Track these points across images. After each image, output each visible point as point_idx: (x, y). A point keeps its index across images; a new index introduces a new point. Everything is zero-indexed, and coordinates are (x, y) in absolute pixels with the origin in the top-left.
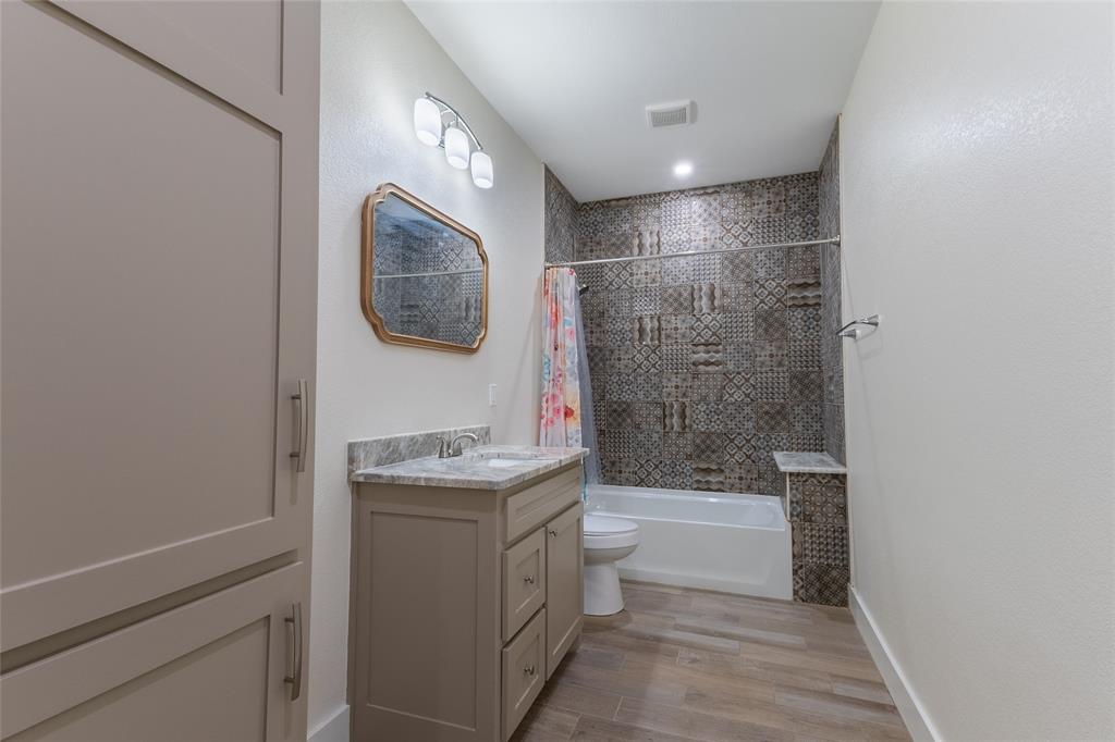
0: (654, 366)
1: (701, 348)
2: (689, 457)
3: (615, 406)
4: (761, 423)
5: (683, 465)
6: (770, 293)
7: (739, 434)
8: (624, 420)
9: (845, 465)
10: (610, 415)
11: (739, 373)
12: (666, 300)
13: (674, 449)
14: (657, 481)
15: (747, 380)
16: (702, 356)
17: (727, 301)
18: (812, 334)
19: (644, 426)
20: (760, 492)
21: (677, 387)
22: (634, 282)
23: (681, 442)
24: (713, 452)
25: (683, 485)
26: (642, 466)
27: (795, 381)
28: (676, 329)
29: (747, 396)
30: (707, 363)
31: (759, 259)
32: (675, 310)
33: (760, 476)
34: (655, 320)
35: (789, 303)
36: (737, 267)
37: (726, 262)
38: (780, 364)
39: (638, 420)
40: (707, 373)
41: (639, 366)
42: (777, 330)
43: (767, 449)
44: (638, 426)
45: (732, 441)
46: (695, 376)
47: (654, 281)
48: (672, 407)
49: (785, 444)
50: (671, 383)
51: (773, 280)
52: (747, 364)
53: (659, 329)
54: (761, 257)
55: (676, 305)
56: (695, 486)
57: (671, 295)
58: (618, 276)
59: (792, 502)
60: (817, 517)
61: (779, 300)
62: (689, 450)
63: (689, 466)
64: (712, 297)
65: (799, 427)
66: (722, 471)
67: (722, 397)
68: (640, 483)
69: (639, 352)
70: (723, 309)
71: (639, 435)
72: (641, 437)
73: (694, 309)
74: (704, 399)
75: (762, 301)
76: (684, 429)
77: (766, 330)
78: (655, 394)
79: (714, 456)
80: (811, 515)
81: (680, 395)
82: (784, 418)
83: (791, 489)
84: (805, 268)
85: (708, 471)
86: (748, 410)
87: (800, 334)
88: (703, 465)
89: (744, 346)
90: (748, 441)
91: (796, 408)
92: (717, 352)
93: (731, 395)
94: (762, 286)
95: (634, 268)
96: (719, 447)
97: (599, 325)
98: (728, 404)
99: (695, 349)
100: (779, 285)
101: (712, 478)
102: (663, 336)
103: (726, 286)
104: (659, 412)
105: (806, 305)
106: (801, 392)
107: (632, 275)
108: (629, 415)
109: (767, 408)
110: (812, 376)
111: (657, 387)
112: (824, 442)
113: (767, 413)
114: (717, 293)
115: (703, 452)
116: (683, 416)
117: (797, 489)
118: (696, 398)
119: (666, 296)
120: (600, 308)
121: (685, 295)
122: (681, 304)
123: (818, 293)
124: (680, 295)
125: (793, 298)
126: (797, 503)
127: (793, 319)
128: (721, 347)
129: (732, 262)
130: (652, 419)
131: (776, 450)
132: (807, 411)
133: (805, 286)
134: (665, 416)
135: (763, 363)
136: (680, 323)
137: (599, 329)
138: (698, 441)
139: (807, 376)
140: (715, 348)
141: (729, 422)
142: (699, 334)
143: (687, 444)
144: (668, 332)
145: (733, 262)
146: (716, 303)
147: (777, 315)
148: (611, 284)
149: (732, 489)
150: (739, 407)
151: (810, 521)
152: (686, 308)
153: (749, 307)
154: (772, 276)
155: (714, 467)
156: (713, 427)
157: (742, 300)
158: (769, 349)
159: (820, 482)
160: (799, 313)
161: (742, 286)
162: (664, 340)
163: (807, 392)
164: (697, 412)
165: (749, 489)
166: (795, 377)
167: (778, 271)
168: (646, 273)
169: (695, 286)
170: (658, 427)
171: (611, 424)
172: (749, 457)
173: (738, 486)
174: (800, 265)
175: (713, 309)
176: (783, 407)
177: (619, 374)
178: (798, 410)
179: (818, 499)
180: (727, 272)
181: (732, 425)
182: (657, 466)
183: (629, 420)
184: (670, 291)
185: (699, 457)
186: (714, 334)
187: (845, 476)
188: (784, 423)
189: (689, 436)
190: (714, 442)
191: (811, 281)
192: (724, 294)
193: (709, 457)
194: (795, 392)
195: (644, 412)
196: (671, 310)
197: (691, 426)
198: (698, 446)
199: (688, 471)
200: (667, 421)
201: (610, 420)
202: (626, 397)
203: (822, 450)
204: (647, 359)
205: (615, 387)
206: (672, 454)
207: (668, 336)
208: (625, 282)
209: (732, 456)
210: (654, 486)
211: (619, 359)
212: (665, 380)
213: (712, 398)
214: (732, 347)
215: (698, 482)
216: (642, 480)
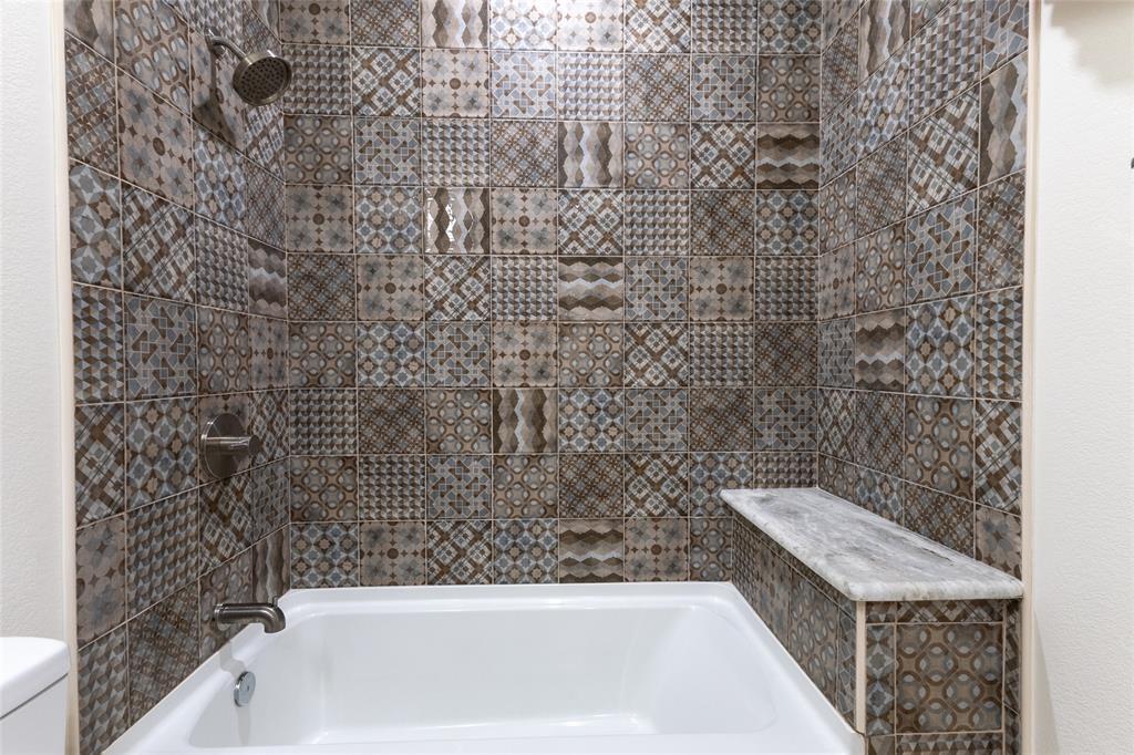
0: (473, 306)
1: (579, 268)
2: (550, 510)
3: (380, 400)
4: (699, 430)
5: (537, 530)
6: (723, 154)
7: (656, 456)
8: (402, 433)
9: (1018, 575)
10: (368, 422)
11: (656, 325)
12: (501, 153)
13: (517, 495)
14: (478, 568)
15: (673, 340)
16: (581, 287)
17: (634, 165)
18: (799, 246)
19: (449, 445)
20: (695, 575)
21: (525, 355)
22: (427, 101)
23: (533, 478)
24: (603, 496)
25: (536, 574)
26: (444, 536)
27: (765, 344)
28: (524, 221)
29: (673, 374)
30: (592, 302)
31: (703, 75)
32: (523, 176)
33: (695, 542)
34: (476, 197)
35: (758, 179)
36: (657, 89)
37: (635, 77)
38: (738, 307)
39: (436, 430)
40: (593, 324)
41: (439, 306)
42: (733, 235)
43: (710, 484)
44: (434, 447)
45: (640, 471)
46: (566, 329)
47: (472, 103)
48: (513, 398)
49: (743, 474)
50: (512, 345)
51: (729, 126)
52: (673, 306)
53: (486, 220)
54: (706, 71)
55: (524, 165)
56: (562, 573)
57: (512, 142)
58: (384, 82)
59: (871, 680)
60: (933, 716)
61: (740, 171)
62: (549, 495)
63: (551, 529)
64: (603, 154)
65: (770, 437)
66: (619, 536)
67: (620, 376)
68: (441, 575)
69: (439, 272)
70: (628, 183)
71: (438, 467)
72: (442, 471)
73: (563, 178)
74: (584, 380)
75: (706, 171)
76: (540, 447)
77: (712, 235)
78: (475, 372)
79: (602, 507)
80: (916, 712)
81: (531, 373)
82: (744, 420)
83: (870, 643)
84: (790, 105)
85: (590, 538)
86: (673, 404)
87: (777, 246)
88: (581, 527)
89: (668, 268)
90: (673, 470)
91: (765, 399)
92: (613, 278)
93: (641, 373)
94: (707, 137)
95: (425, 66)
96: (614, 485)
97: (338, 202)
98: (634, 393)
99: (567, 269)
100: (739, 138)
101: (599, 554)
102: (494, 238)
103: (634, 130)
104: (483, 412)
105: (790, 184)
106: (776, 365)
107: (419, 82)
108: (414, 422)
109: (710, 398)
110: (798, 333)
111: (479, 355)
112: (815, 466)
113: (710, 410)
114: (615, 146)
115: (580, 497)
116: (538, 419)
117: (884, 642)
118: (566, 379)
119: (501, 142)
120: (341, 161)
121: (545, 143)
122: (535, 165)
123: (812, 160)
124: (534, 142)
125: (767, 168)
126: (884, 680)
127: (766, 212)
128: (620, 267)
129: (646, 77)
130: (468, 429)
131: (726, 486)
132: (787, 404)
133: (788, 144)
134: (498, 421)
135: (705, 305)
136: (531, 208)
137: (338, 213)
138: (570, 475)
139: (788, 331)
140: (608, 268)
141: (635, 432)
142: (574, 237)
143: (545, 481)
144: (506, 227)
145: (650, 77)
146: (613, 167)
147: (734, 201)
148: (367, 99)
149: (639, 572)
150: (656, 395)
151: (916, 727)
152: (546, 175)
153: (679, 182)
154: (727, 117)
155: (602, 529)
156: (602, 442)
157: (665, 164)
158: (719, 275)
159: (942, 618)
160: (777, 201)
161: (667, 133)
162: (495, 247)
163: (786, 366)
164: (569, 410)
165: (672, 571)
166: (765, 334)
167: (740, 106)
168: (455, 84)
169: (569, 126)
170: (483, 447)
171: (369, 444)
172: (673, 503)
173: (651, 565)
174: (782, 98)
175: (606, 181)
176: (741, 396)
177: (390, 323)
178: (769, 403)
179: (935, 664)
180: (636, 100)
181: (640, 437)
182: (478, 536)
183: (414, 433)
184: (512, 131)
185: (571, 508)
186: (607, 237)
187: (1014, 605)
188: (742, 431)
189: (551, 464)
190: (603, 475)
191: (801, 134)
192: (629, 149)
193: (591, 508)
194: (765, 365)
195: (450, 413)
196: (512, 176)
197: (555, 443)
198: (569, 486)
199: (548, 540)
200: (503, 432)
201: (369, 433)
202: (408, 379)
203: (811, 484)
204: (456, 288)
205: (379, 355)
206: (513, 507)
207: (506, 239)
208: (402, 100)
209: (641, 503)
210: (471, 579)
211: (390, 288)
212: (497, 340)
213: (601, 379)
214: (644, 268)
215: (569, 563)
216: (445, 569)
